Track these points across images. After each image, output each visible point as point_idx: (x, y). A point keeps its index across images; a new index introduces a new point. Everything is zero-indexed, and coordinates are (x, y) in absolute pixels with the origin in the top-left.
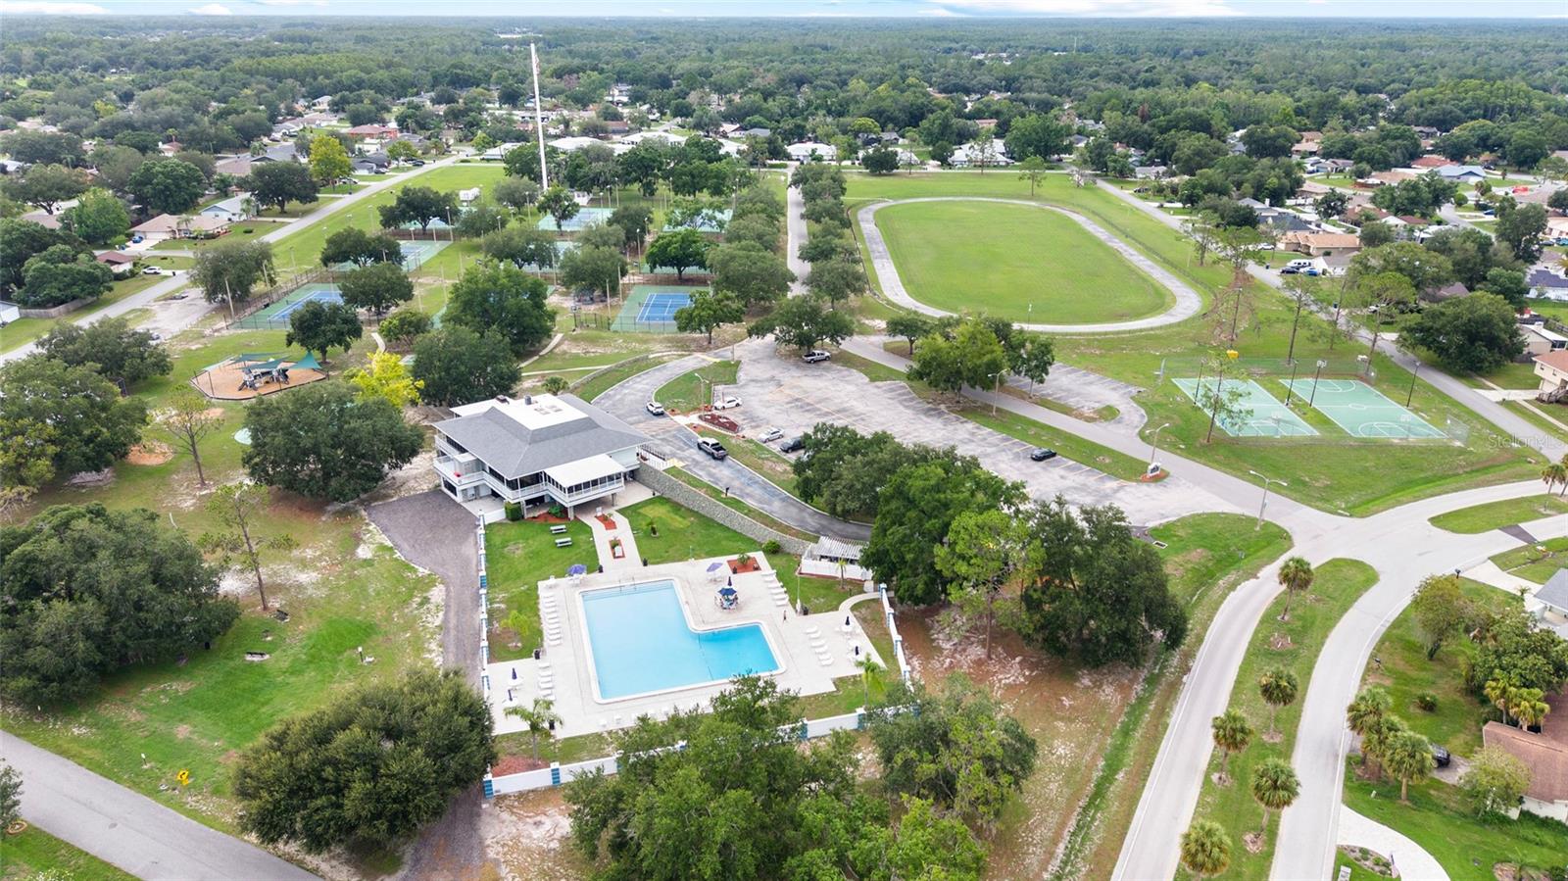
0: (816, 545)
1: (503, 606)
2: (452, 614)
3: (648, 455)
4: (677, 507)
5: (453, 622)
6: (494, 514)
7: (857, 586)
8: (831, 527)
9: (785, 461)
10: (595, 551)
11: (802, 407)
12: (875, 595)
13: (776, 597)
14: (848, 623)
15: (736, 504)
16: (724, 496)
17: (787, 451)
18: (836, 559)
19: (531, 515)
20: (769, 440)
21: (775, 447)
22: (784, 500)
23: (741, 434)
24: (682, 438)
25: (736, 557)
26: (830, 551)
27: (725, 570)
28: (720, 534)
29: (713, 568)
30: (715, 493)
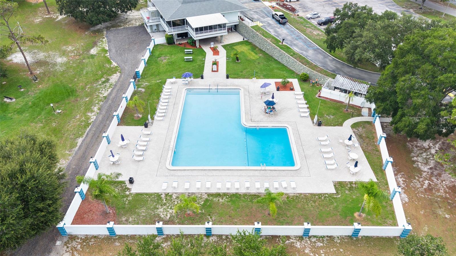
0: (333, 80)
1: (143, 90)
2: (115, 90)
3: (245, 18)
4: (254, 47)
5: (113, 95)
6: (159, 39)
7: (357, 111)
8: (343, 69)
9: (319, 30)
10: (204, 66)
11: (331, 4)
12: (370, 119)
13: (301, 110)
14: (350, 139)
15: (287, 49)
16: (281, 44)
17: (320, 25)
18: (345, 91)
19: (178, 43)
20: (311, 18)
21: (315, 22)
22: (315, 50)
23: (297, 14)
24: (265, 13)
25: (280, 80)
26: (342, 84)
27: (272, 88)
28: (274, 65)
29: (265, 86)
30: (276, 41)
